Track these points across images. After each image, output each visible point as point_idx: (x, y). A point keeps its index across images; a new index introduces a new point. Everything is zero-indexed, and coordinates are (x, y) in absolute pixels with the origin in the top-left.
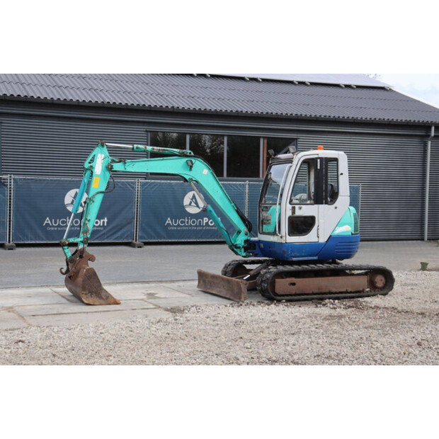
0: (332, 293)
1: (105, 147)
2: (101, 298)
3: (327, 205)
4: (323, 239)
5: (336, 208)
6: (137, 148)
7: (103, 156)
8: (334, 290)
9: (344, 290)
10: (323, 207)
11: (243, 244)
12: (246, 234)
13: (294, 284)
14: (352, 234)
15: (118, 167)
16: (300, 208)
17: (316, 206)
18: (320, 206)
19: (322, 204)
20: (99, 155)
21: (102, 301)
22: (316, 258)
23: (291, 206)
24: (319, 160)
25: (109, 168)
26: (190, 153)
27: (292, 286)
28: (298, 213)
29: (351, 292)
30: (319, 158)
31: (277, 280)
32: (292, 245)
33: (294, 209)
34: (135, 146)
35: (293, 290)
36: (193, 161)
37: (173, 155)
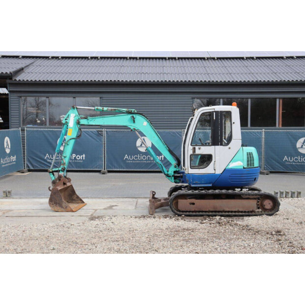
0: (226, 212)
1: (76, 109)
2: (62, 207)
3: (222, 146)
4: (219, 171)
5: (230, 148)
6: (97, 109)
7: (74, 115)
8: (227, 209)
9: (236, 210)
10: (218, 148)
11: (173, 174)
12: (175, 167)
13: (193, 204)
14: (244, 168)
15: (83, 122)
16: (199, 149)
17: (213, 147)
18: (216, 147)
19: (218, 145)
20: (72, 115)
21: (63, 209)
22: (211, 185)
23: (192, 147)
24: (214, 113)
25: (78, 123)
26: (134, 111)
27: (192, 205)
28: (198, 152)
29: (242, 212)
30: (215, 112)
31: (179, 200)
32: (193, 175)
33: (194, 149)
34: (96, 107)
35: (192, 208)
36: (134, 116)
37: (122, 113)
